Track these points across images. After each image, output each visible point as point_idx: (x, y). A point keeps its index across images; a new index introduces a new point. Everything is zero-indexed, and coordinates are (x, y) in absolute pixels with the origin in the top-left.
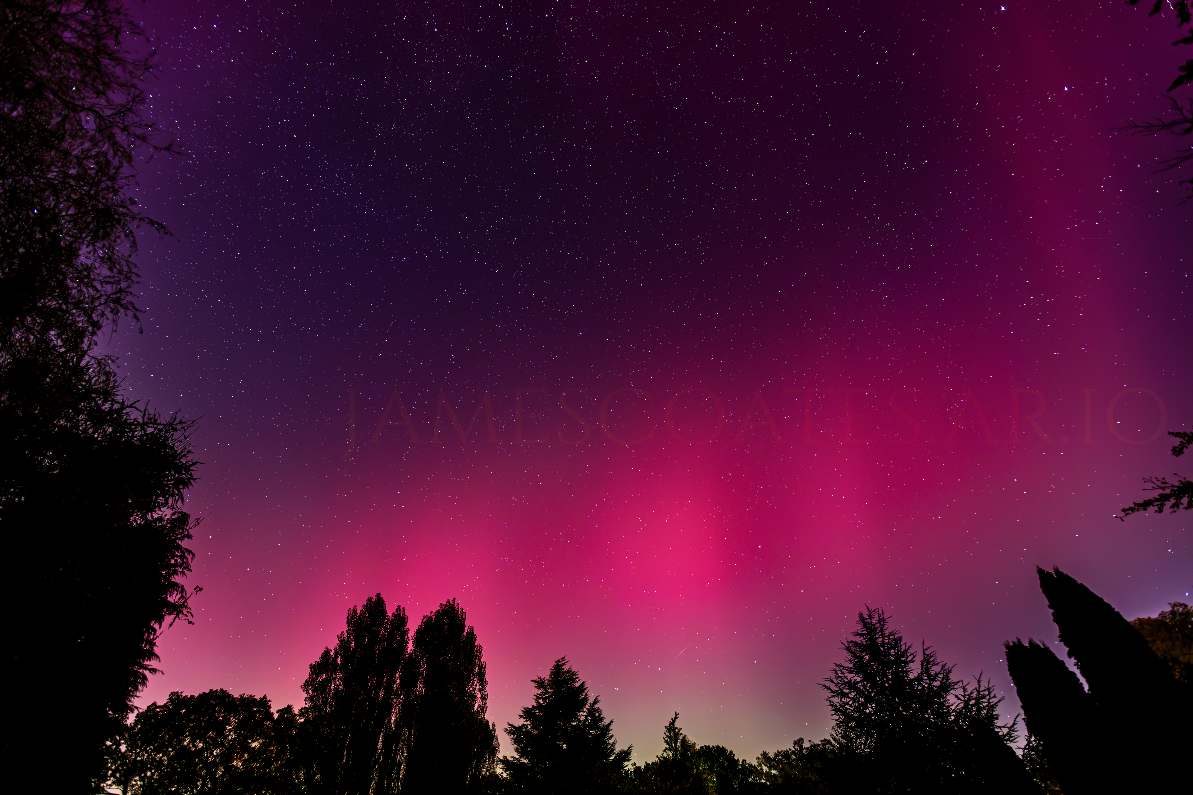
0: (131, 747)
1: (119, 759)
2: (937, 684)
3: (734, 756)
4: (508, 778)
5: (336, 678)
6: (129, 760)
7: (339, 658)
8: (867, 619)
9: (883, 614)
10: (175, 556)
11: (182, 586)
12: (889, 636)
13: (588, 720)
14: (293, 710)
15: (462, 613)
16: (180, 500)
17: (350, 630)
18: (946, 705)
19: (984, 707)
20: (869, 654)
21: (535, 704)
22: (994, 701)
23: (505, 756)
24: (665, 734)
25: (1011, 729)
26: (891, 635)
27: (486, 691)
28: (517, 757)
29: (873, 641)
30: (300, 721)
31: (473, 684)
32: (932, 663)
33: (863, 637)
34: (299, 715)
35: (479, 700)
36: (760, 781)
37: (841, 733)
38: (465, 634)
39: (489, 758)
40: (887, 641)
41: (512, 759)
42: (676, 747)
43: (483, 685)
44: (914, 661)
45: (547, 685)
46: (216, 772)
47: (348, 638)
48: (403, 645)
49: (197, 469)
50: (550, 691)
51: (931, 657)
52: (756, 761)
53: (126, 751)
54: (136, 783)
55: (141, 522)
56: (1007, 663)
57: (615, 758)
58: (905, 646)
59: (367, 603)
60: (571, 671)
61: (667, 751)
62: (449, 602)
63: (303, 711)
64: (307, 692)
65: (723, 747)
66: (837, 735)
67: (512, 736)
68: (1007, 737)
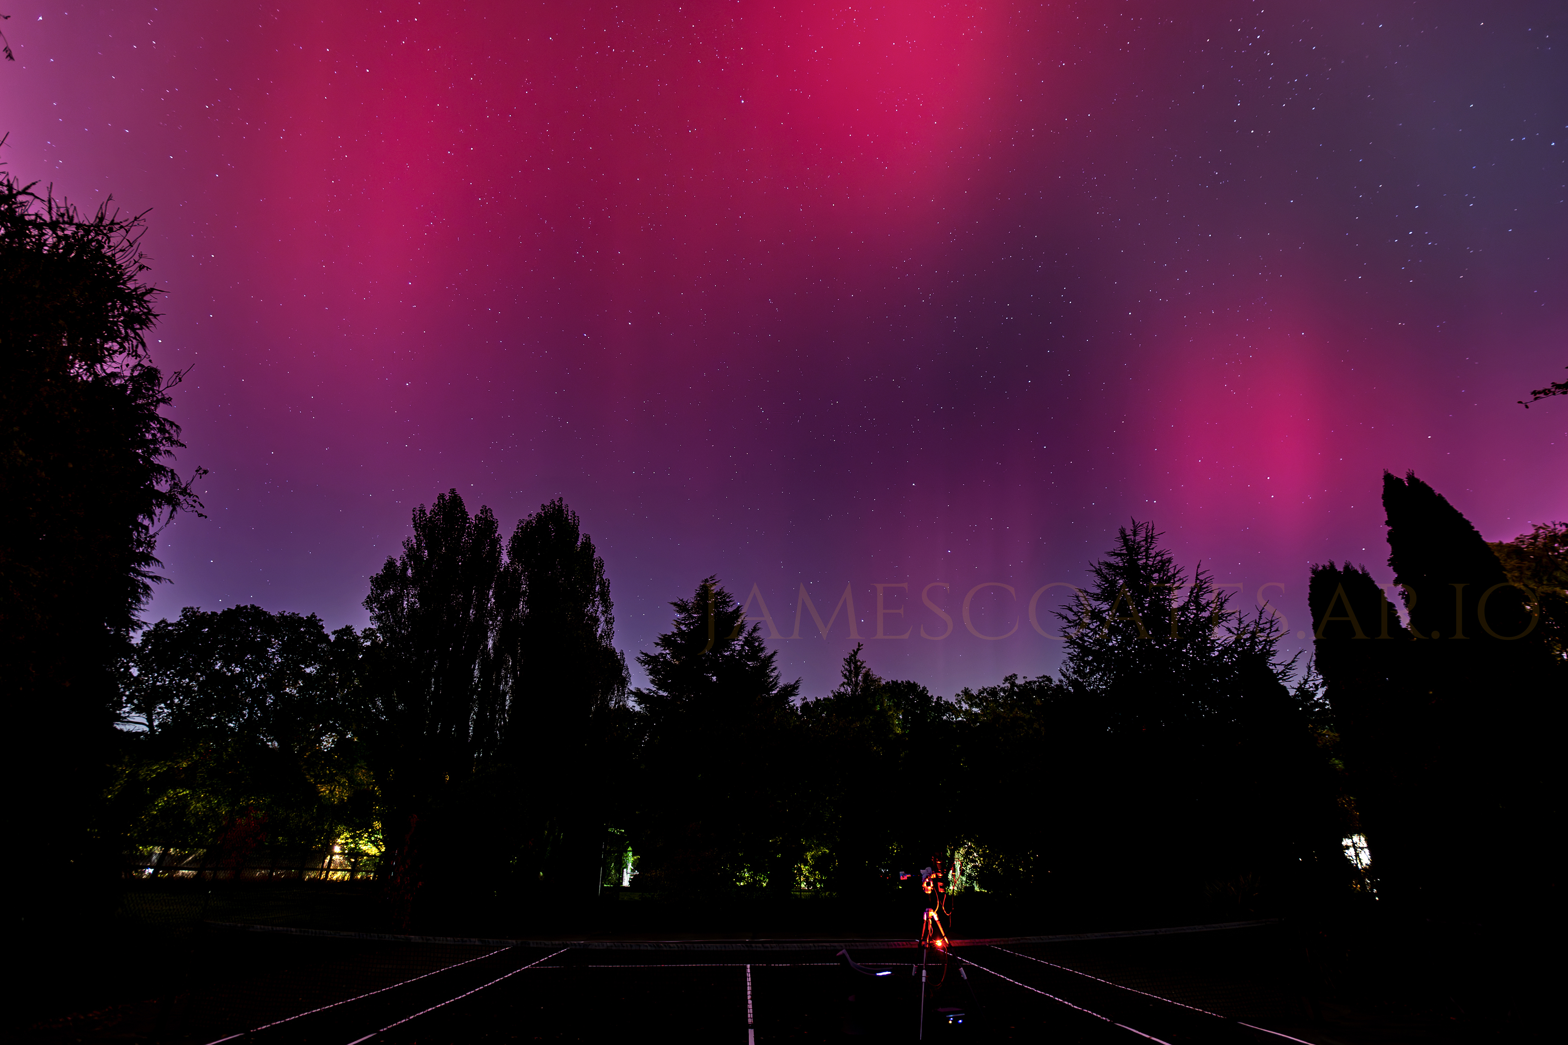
0: (146, 669)
1: (132, 684)
2: (1206, 614)
3: (927, 693)
4: (641, 711)
5: (408, 594)
6: (146, 685)
7: (410, 571)
8: (1129, 535)
9: (1153, 529)
10: (151, 429)
11: (172, 471)
12: (1155, 557)
13: (745, 651)
14: (354, 631)
15: (574, 518)
16: (140, 346)
17: (419, 535)
18: (1212, 639)
19: (1261, 642)
20: (1124, 578)
21: (676, 631)
22: (1273, 636)
23: (638, 688)
24: (844, 667)
25: (1288, 667)
26: (1158, 556)
27: (611, 614)
28: (654, 689)
29: (1133, 563)
30: (365, 644)
31: (593, 606)
32: (1204, 590)
33: (1121, 557)
34: (363, 638)
35: (602, 624)
36: (956, 719)
37: (1074, 668)
38: (579, 543)
39: (618, 691)
40: (1150, 563)
41: (648, 692)
42: (856, 682)
43: (606, 607)
44: (1182, 587)
45: (692, 609)
46: (265, 700)
47: (419, 545)
48: (495, 556)
49: (156, 300)
50: (695, 615)
51: (1205, 583)
52: (955, 698)
53: (139, 675)
54: (162, 711)
55: (88, 377)
56: (1309, 591)
57: (778, 692)
58: (1175, 570)
59: (439, 502)
60: (723, 593)
61: (845, 686)
62: (553, 503)
63: (367, 632)
64: (372, 610)
65: (914, 682)
66: (1068, 670)
67: (647, 666)
68: (1280, 676)
